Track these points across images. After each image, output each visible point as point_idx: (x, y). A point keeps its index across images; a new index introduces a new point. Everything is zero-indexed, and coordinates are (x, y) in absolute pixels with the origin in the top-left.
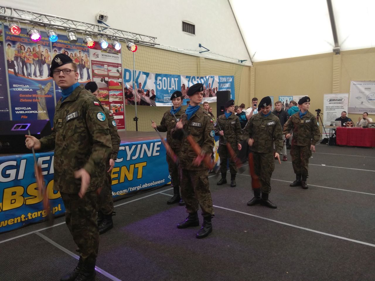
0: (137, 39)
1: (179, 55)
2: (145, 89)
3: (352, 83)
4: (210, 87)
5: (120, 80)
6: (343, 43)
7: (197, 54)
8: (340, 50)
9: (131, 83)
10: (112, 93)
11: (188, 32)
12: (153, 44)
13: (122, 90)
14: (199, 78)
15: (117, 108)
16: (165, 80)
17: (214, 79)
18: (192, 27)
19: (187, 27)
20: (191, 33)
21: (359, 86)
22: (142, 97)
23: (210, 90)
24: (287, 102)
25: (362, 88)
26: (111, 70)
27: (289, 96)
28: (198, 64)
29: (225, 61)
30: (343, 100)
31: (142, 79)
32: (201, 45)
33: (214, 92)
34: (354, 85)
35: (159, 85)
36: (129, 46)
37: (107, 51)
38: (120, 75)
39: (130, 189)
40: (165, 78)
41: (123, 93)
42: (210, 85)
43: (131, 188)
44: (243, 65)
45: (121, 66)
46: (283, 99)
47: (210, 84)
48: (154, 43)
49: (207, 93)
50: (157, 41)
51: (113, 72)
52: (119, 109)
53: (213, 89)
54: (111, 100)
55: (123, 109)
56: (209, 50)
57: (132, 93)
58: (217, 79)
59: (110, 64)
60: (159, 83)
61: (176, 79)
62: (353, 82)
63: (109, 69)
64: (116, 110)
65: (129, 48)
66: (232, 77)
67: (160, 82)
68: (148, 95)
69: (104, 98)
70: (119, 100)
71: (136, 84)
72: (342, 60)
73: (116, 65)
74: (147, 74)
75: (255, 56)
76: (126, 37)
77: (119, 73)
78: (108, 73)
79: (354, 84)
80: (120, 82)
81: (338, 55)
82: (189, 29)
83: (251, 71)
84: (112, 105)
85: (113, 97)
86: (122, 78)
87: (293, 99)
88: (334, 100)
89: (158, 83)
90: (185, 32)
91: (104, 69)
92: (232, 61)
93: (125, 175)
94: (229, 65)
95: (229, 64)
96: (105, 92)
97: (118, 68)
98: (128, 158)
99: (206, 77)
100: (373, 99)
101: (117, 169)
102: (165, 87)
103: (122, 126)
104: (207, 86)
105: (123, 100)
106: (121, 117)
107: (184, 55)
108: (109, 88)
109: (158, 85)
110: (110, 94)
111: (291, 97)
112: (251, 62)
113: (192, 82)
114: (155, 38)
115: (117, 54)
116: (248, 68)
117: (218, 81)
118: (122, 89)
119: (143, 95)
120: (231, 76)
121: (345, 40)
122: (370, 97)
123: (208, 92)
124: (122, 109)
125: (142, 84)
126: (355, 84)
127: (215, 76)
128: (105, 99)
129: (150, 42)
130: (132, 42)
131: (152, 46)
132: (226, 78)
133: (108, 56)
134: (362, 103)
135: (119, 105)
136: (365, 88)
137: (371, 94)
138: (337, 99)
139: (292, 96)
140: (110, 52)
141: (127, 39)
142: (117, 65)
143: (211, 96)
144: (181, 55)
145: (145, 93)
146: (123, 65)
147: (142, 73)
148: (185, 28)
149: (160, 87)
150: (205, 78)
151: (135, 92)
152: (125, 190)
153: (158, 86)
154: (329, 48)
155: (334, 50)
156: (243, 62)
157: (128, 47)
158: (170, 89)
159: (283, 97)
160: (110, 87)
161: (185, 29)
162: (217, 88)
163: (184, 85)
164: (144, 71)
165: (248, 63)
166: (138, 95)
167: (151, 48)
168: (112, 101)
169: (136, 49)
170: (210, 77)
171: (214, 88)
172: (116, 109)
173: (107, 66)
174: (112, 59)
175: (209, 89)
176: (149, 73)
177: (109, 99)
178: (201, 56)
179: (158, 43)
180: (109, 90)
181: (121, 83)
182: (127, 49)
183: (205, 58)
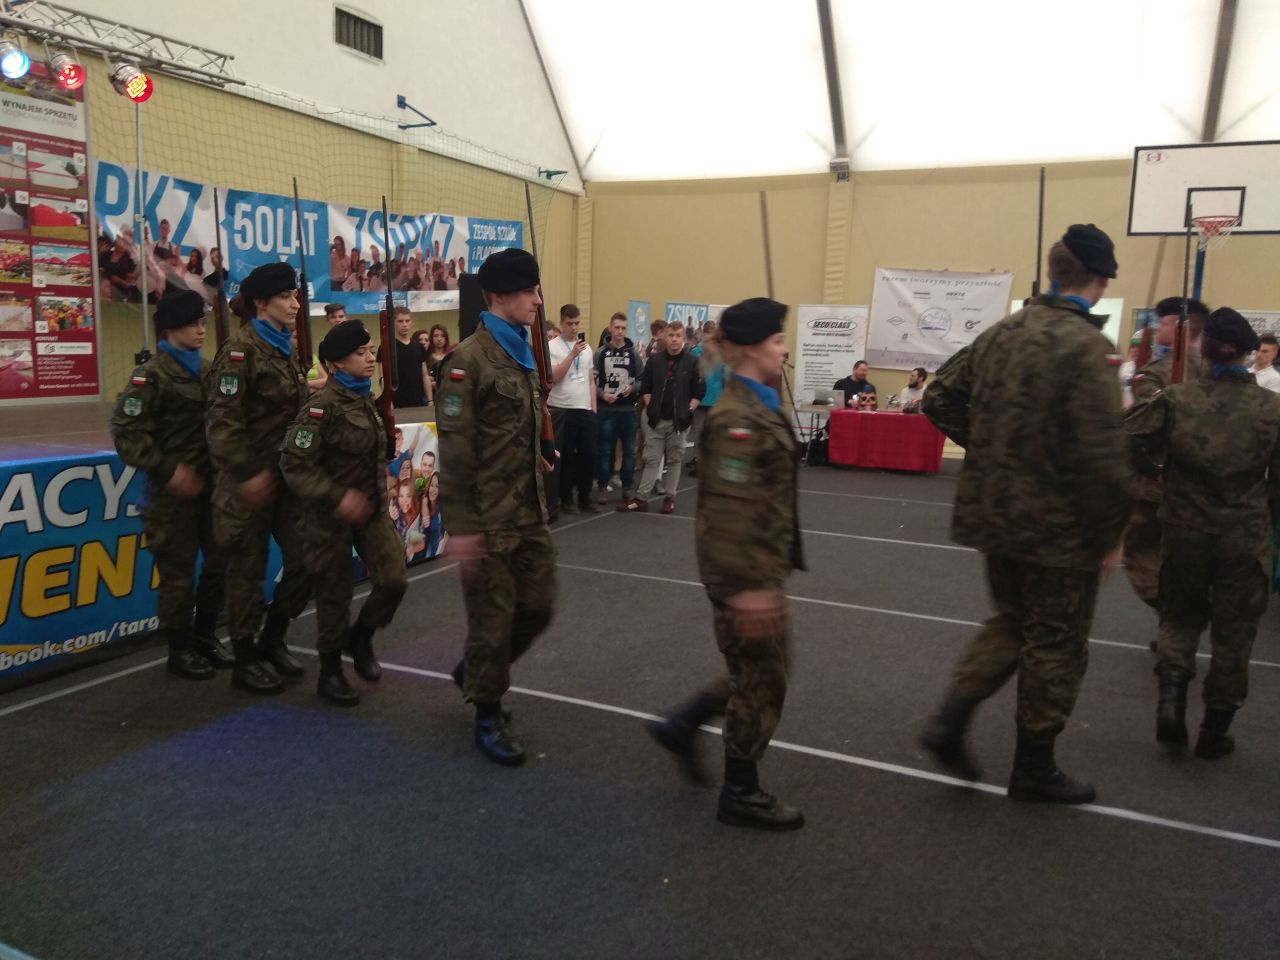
0: (155, 55)
1: (323, 128)
2: (184, 243)
3: (881, 272)
4: (437, 254)
5: (80, 206)
6: (859, 145)
7: (390, 130)
8: (850, 168)
9: (128, 217)
10: (42, 252)
11: (355, 48)
12: (219, 78)
13: (88, 244)
14: (399, 219)
15: (64, 312)
16: (264, 216)
17: (451, 230)
18: (372, 31)
19: (352, 30)
20: (368, 53)
21: (898, 285)
22: (170, 275)
23: (437, 266)
24: (690, 324)
25: (906, 290)
26: (42, 165)
27: (697, 306)
28: (395, 168)
29: (493, 167)
30: (852, 326)
31: (172, 206)
32: (407, 102)
33: (452, 273)
34: (885, 281)
35: (243, 231)
36: (120, 77)
37: (27, 89)
38: (81, 183)
39: (117, 631)
40: (263, 209)
41: (90, 256)
42: (437, 248)
43: (123, 625)
44: (554, 186)
45: (84, 152)
46: (681, 312)
47: (437, 242)
48: (223, 75)
49: (427, 276)
50: (232, 70)
51: (52, 170)
52: (74, 316)
53: (447, 261)
54: (40, 279)
55: (93, 316)
56: (433, 124)
57: (133, 257)
58: (462, 229)
59: (35, 141)
60: (244, 227)
61: (311, 217)
62: (884, 271)
63: (31, 159)
64: (61, 322)
65: (119, 84)
66: (517, 228)
67: (247, 222)
68: (196, 267)
69: (13, 271)
70: (75, 284)
71: (147, 224)
72: (854, 200)
73: (65, 148)
74: (194, 191)
75: (593, 160)
76: (107, 41)
77: (77, 178)
78: (28, 175)
79: (884, 278)
80: (80, 214)
81: (843, 183)
82: (362, 37)
83: (580, 212)
84: (43, 299)
85: (47, 270)
86: (86, 197)
87: (709, 313)
88: (827, 325)
89: (238, 226)
90: (347, 49)
91: (13, 160)
92: (516, 171)
93: (100, 577)
94: (504, 182)
95: (507, 179)
96: (15, 248)
97: (72, 156)
98: (111, 512)
99: (422, 217)
100: (934, 326)
101: (65, 555)
102: (265, 242)
103: (87, 385)
104: (428, 252)
105: (91, 282)
106: (84, 348)
107: (342, 130)
108: (30, 232)
109: (238, 232)
110: (36, 256)
111: (702, 308)
112: (581, 178)
113: (371, 231)
114: (225, 57)
115: (70, 104)
116: (570, 200)
117: (468, 237)
118: (86, 240)
119: (175, 265)
120: (510, 223)
121: (865, 138)
122: (928, 320)
123: (430, 271)
124: (85, 317)
125: (173, 227)
126: (888, 279)
127: (456, 218)
128: (14, 277)
129: (205, 69)
130: (131, 63)
131: (214, 85)
132: (496, 229)
133: (31, 108)
134: (905, 336)
135: (76, 300)
136: (916, 293)
137: (933, 312)
138: (836, 321)
139: (707, 307)
140: (38, 92)
141: (111, 49)
142: (67, 146)
143: (441, 286)
144: (330, 129)
145: (185, 260)
146: (92, 149)
147: (171, 183)
148: (345, 31)
149: (244, 240)
150: (418, 222)
151: (141, 253)
152: (97, 635)
153: (238, 238)
154: (816, 159)
155: (834, 167)
156: (553, 177)
157: (113, 79)
158: (287, 250)
159: (678, 307)
160: (37, 231)
161: (345, 37)
162: (462, 259)
163: (339, 239)
164: (180, 176)
165: (570, 183)
166: (157, 267)
167: (210, 94)
168: (43, 285)
169: (148, 91)
170: (438, 219)
171: (452, 261)
172: (61, 315)
173: (23, 145)
174: (44, 120)
175: (435, 262)
176: (201, 187)
177: (30, 275)
178: (406, 142)
179: (237, 76)
180: (31, 241)
181: (86, 217)
182: (110, 87)
183: (420, 150)
